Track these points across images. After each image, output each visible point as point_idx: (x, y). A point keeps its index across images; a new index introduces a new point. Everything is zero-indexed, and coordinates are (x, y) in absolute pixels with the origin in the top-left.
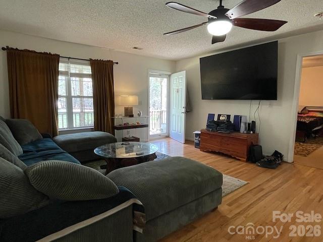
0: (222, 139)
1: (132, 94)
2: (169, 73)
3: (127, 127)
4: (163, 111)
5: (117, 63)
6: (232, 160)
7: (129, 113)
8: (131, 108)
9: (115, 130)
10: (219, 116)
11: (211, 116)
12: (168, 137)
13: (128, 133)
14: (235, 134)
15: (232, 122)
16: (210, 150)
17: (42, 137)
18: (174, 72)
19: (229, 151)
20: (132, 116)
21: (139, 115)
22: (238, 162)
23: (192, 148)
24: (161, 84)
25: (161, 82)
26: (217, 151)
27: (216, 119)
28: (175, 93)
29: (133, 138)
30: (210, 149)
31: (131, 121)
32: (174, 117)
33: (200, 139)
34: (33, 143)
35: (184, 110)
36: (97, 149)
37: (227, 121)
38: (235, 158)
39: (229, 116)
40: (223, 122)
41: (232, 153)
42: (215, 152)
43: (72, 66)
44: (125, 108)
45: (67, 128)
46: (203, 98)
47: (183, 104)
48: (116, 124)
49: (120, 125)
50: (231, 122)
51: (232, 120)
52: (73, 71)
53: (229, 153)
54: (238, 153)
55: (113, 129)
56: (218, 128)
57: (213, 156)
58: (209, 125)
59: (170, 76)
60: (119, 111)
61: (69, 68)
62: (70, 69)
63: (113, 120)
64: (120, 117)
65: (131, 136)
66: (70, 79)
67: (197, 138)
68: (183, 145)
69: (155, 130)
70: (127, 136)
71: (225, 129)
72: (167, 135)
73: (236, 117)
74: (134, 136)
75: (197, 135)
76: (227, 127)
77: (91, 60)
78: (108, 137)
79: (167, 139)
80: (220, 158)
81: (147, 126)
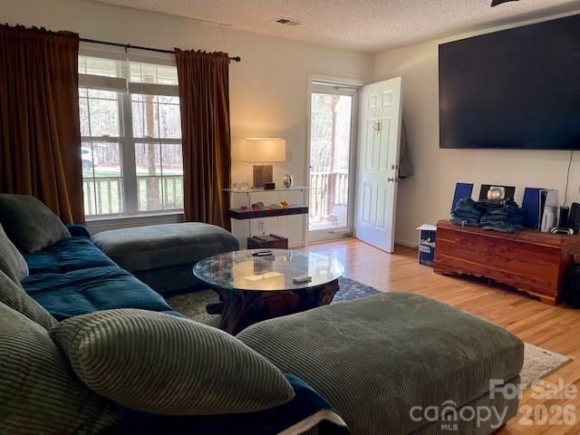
0: (495, 245)
1: (273, 135)
2: (357, 83)
3: (258, 212)
4: (335, 175)
5: (238, 59)
6: (517, 298)
7: (264, 180)
8: (270, 168)
9: (232, 219)
10: (485, 188)
11: (463, 190)
12: (350, 235)
13: (261, 225)
14: (527, 236)
15: (520, 206)
16: (460, 272)
17: (70, 235)
18: (371, 80)
19: (509, 276)
20: (271, 187)
21: (287, 184)
22: (534, 305)
23: (413, 265)
24: (333, 109)
25: (334, 105)
26: (478, 276)
27: (475, 197)
28: (371, 130)
29: (272, 239)
30: (460, 268)
31: (269, 199)
32: (367, 189)
33: (433, 245)
34: (52, 249)
35: (393, 174)
36: (198, 267)
37: (508, 203)
38: (524, 294)
39: (510, 191)
40: (495, 204)
41: (519, 280)
42: (474, 277)
43: (134, 66)
44: (254, 166)
45: (123, 214)
46: (442, 145)
47: (393, 158)
48: (234, 205)
49: (243, 208)
50: (515, 205)
51: (518, 199)
52: (135, 79)
53: (510, 282)
54: (534, 281)
55: (227, 216)
56: (484, 218)
57: (469, 287)
58: (459, 210)
59: (359, 89)
60: (241, 174)
61: (126, 71)
62: (129, 73)
63: (227, 196)
64: (244, 189)
65: (268, 234)
66: (129, 98)
67: (425, 242)
68: (389, 258)
69: (318, 218)
70: (259, 234)
71: (501, 222)
72: (348, 230)
73: (530, 193)
74: (274, 234)
75: (426, 234)
76: (509, 217)
77: (177, 51)
78: (220, 238)
79: (349, 241)
80: (487, 293)
81: (304, 211)
